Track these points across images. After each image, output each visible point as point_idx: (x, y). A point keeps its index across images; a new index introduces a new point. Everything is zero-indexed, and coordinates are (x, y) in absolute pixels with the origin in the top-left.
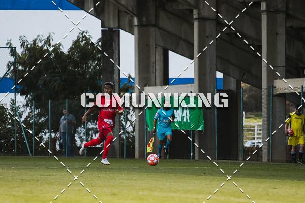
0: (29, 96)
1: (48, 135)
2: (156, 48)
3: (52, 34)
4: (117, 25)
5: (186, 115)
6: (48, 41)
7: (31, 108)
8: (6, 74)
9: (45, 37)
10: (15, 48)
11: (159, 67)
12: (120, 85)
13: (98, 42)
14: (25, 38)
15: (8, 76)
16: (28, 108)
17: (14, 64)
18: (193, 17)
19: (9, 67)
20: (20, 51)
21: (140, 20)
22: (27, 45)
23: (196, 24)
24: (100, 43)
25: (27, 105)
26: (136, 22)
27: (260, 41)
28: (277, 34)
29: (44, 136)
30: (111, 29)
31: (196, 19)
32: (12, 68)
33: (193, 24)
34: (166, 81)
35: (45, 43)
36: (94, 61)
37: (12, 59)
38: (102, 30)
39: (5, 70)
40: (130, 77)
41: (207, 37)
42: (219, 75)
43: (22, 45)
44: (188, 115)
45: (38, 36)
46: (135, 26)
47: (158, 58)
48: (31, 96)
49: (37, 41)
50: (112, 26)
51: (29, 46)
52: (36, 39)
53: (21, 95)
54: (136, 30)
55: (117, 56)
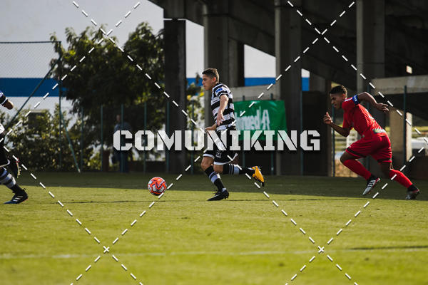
0: (77, 100)
1: (99, 147)
2: (229, 41)
3: (105, 26)
4: (183, 14)
5: (266, 122)
6: (99, 35)
7: (79, 115)
8: (49, 73)
9: (96, 29)
10: (60, 42)
11: (233, 65)
12: (185, 86)
13: (159, 35)
14: (72, 31)
15: (52, 77)
16: (76, 115)
17: (58, 62)
18: (274, 5)
19: (52, 65)
20: (66, 46)
21: (209, 9)
22: (75, 39)
23: (277, 13)
24: (162, 36)
25: (74, 111)
26: (205, 11)
27: (355, 32)
28: (375, 24)
29: (94, 148)
30: (175, 20)
31: (278, 6)
32: (56, 66)
33: (273, 13)
34: (241, 81)
35: (96, 37)
36: (155, 57)
37: (56, 56)
38: (165, 21)
39: (48, 69)
40: (198, 76)
41: (292, 28)
42: (305, 74)
43: (69, 39)
44: (268, 122)
45: (88, 28)
46: (205, 15)
47: (232, 53)
48: (79, 100)
49: (87, 34)
50: (176, 16)
51: (77, 40)
52: (85, 32)
53: (67, 99)
54: (205, 20)
55: (183, 52)
